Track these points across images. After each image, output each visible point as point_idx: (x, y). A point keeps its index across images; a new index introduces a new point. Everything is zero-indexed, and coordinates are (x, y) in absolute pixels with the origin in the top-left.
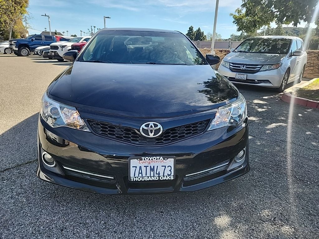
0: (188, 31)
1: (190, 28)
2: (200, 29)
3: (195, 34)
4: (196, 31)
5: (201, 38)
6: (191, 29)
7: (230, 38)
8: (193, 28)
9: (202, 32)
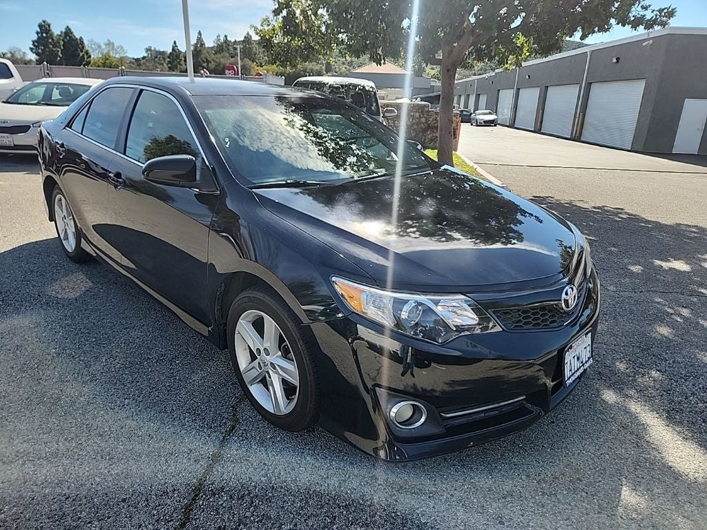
0: (38, 33)
1: (40, 26)
2: (70, 29)
3: (62, 43)
4: (60, 36)
5: (81, 54)
6: (44, 28)
7: (146, 55)
8: (52, 27)
9: (78, 37)
